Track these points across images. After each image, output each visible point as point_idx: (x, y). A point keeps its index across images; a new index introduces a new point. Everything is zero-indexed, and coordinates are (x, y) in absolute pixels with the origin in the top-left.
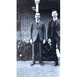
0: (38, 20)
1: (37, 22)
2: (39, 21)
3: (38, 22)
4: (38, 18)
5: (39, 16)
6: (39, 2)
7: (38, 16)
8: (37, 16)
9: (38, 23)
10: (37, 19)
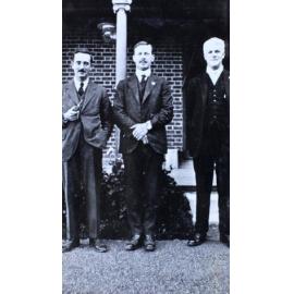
0: (83, 79)
1: (78, 87)
2: (86, 83)
3: (84, 88)
4: (82, 71)
5: (88, 67)
6: (128, 8)
7: (82, 66)
8: (79, 63)
9: (81, 88)
10: (80, 75)
